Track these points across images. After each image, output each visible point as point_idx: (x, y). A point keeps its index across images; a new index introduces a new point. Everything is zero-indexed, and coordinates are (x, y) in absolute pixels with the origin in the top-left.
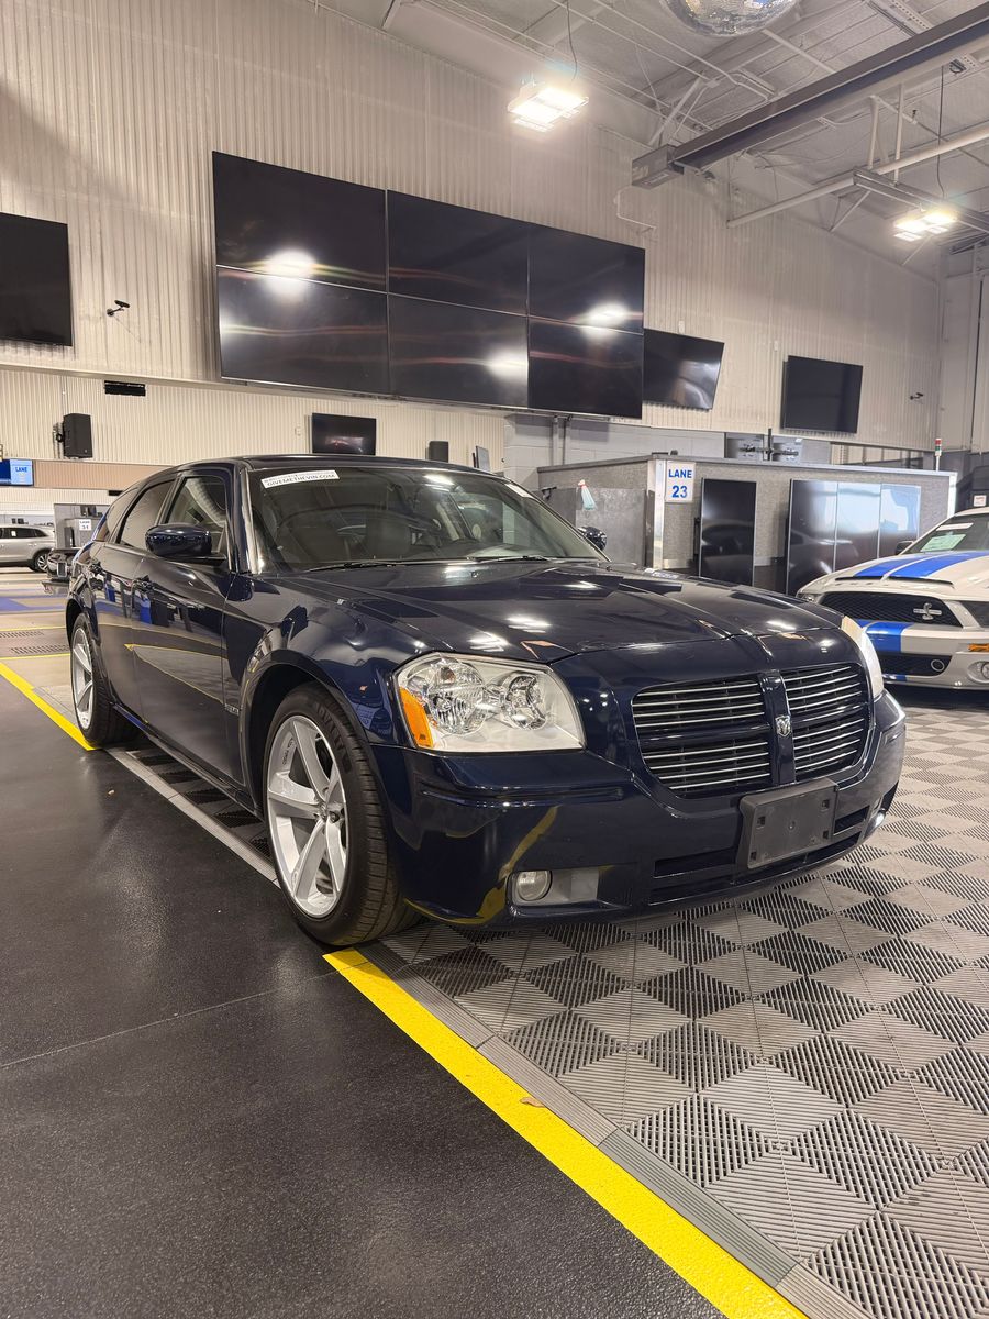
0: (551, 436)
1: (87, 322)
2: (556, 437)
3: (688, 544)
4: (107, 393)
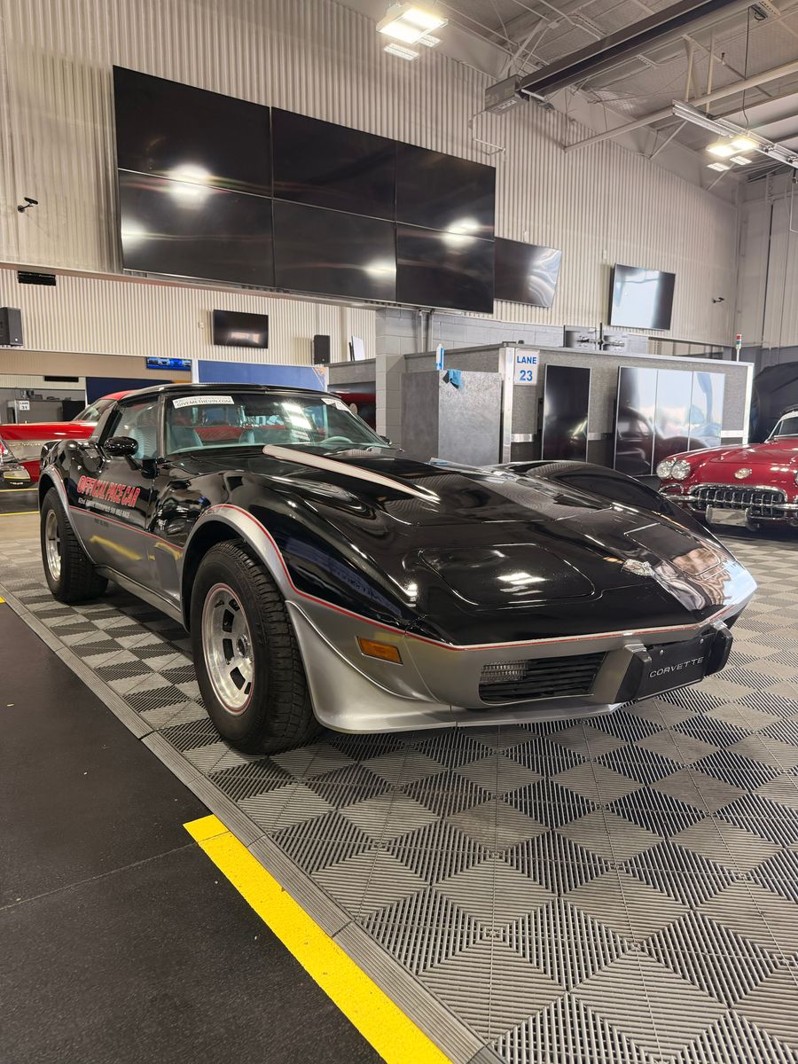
0: (416, 327)
2: (420, 329)
3: (533, 421)
4: (20, 282)
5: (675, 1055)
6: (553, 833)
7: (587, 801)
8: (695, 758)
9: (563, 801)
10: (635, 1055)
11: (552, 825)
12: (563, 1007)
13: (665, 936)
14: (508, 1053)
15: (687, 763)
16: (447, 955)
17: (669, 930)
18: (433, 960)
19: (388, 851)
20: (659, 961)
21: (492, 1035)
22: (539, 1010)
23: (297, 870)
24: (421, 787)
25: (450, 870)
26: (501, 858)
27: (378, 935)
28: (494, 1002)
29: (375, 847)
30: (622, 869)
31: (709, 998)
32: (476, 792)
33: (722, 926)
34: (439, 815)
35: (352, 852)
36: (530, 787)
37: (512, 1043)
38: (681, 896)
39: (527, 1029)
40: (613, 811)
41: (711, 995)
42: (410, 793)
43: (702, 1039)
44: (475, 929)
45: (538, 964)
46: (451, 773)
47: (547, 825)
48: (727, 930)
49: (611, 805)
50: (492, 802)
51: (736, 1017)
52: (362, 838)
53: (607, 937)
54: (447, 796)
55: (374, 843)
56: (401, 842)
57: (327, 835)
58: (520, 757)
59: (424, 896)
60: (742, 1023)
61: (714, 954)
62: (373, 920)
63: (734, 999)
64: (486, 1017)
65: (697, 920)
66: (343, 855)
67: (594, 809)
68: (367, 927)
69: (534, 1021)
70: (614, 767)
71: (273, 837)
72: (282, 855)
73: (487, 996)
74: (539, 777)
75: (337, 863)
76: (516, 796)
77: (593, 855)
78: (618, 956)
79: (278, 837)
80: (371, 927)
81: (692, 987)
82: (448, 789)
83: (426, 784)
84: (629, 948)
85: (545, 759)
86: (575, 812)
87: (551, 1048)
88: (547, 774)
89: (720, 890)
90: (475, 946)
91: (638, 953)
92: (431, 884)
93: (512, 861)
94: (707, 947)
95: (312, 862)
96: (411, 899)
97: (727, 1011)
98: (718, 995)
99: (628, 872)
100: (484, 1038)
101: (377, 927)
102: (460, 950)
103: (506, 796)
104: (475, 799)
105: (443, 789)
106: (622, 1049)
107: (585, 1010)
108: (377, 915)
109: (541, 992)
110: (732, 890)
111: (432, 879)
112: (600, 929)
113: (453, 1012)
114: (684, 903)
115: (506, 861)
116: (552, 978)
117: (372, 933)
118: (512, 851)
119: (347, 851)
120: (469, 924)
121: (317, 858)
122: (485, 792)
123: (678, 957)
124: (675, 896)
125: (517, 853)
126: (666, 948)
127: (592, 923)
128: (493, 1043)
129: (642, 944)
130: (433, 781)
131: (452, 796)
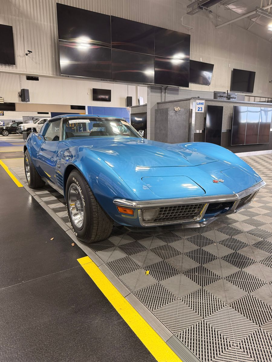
0: (161, 93)
1: (20, 57)
2: (163, 93)
3: (202, 126)
4: (27, 80)
5: (240, 342)
6: (202, 266)
7: (214, 256)
8: (254, 242)
9: (206, 255)
10: (225, 341)
11: (201, 264)
12: (201, 324)
13: (239, 302)
14: (182, 338)
15: (251, 244)
16: (163, 305)
17: (240, 300)
18: (158, 306)
19: (145, 270)
20: (236, 310)
21: (177, 332)
22: (193, 324)
23: (114, 275)
24: (157, 249)
25: (166, 277)
26: (183, 274)
27: (140, 297)
28: (178, 321)
29: (141, 268)
30: (225, 279)
31: (253, 323)
32: (176, 252)
33: (259, 300)
34: (163, 259)
35: (133, 270)
36: (194, 250)
37: (183, 335)
38: (245, 289)
39: (189, 330)
40: (223, 260)
41: (254, 322)
42: (153, 251)
43: (249, 337)
44: (173, 297)
45: (194, 309)
46: (167, 245)
47: (200, 264)
48: (261, 301)
49: (223, 257)
50: (181, 255)
51: (262, 330)
52: (136, 265)
53: (218, 301)
54: (166, 253)
55: (140, 267)
56: (149, 267)
57: (125, 264)
58: (192, 241)
59: (156, 285)
60: (264, 332)
61: (255, 309)
62: (139, 292)
63: (262, 324)
64: (175, 326)
65: (250, 297)
66: (130, 270)
67: (216, 259)
68: (137, 295)
69: (191, 328)
70: (225, 245)
71: (107, 264)
72: (110, 270)
73: (176, 319)
74: (198, 248)
75: (128, 273)
76: (189, 253)
77: (215, 274)
78: (222, 308)
79: (109, 264)
80: (138, 294)
81: (247, 319)
82: (166, 250)
83: (159, 248)
84: (226, 306)
85: (201, 241)
86: (210, 259)
87: (196, 337)
88: (201, 247)
89: (259, 287)
90: (172, 302)
91: (229, 307)
92: (159, 282)
93: (187, 275)
94: (253, 306)
95: (119, 272)
96: (152, 287)
97: (259, 328)
98: (256, 322)
99: (227, 280)
100: (174, 332)
101: (140, 295)
102: (167, 303)
103: (186, 253)
104: (175, 254)
105: (165, 250)
106: (221, 339)
107: (209, 325)
108: (140, 291)
109: (194, 319)
110: (263, 287)
111: (159, 280)
112: (216, 299)
113: (164, 324)
114: (246, 291)
115: (185, 275)
116: (198, 314)
117: (138, 296)
118: (187, 272)
119: (131, 269)
120: (171, 295)
121: (121, 271)
122: (179, 252)
123: (243, 309)
124: (243, 289)
125: (189, 272)
126: (239, 306)
127: (213, 296)
128: (177, 334)
129: (230, 304)
130: (161, 248)
131: (167, 253)
